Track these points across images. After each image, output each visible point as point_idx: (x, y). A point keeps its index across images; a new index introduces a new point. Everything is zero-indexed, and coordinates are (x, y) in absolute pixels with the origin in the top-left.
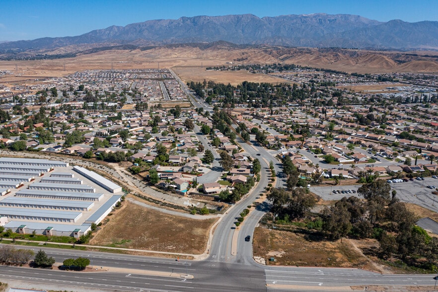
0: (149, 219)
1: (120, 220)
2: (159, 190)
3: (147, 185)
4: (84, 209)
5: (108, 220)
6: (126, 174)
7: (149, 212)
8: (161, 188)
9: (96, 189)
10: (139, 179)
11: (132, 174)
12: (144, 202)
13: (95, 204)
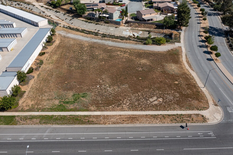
0: (97, 56)
1: (58, 61)
2: (89, 21)
3: (73, 17)
4: (3, 49)
5: (41, 62)
6: (47, 8)
7: (92, 46)
8: (90, 19)
9: (16, 24)
10: (62, 12)
11: (53, 8)
12: (80, 35)
13: (18, 41)
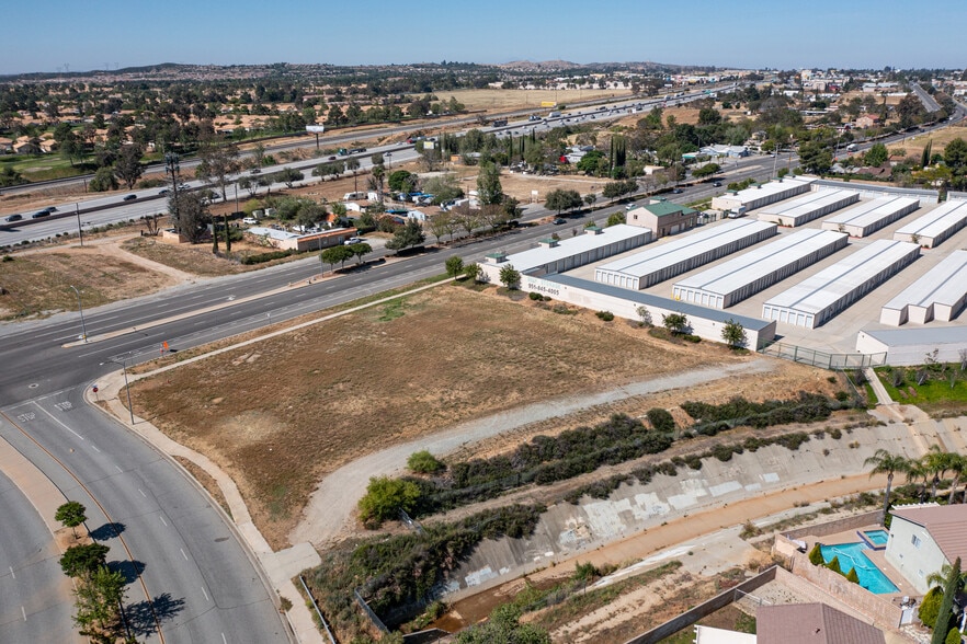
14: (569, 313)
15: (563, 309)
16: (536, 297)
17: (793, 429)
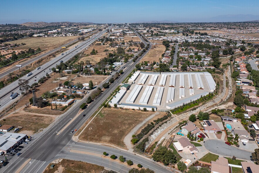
14: (128, 110)
15: (126, 109)
16: (121, 108)
17: (165, 121)
